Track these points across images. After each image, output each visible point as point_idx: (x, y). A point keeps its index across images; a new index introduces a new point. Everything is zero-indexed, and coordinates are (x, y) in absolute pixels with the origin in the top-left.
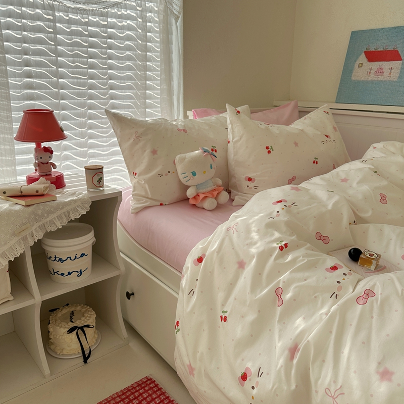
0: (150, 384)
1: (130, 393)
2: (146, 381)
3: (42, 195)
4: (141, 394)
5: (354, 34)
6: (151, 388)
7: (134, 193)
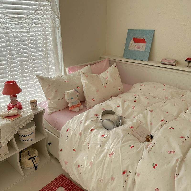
0: (63, 177)
1: (56, 181)
2: (61, 176)
3: (16, 115)
4: (60, 181)
5: (129, 30)
6: (63, 178)
7: (49, 106)
